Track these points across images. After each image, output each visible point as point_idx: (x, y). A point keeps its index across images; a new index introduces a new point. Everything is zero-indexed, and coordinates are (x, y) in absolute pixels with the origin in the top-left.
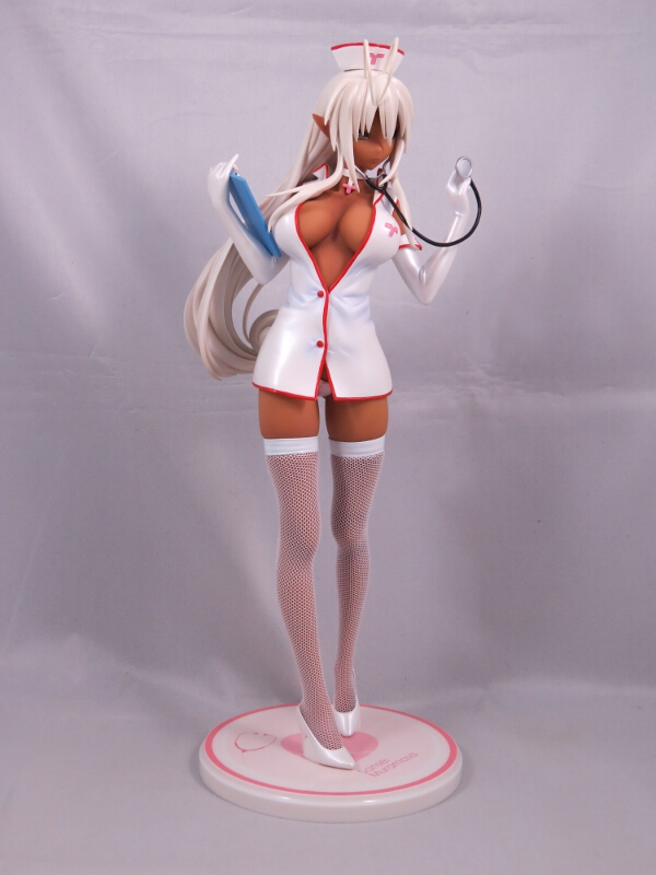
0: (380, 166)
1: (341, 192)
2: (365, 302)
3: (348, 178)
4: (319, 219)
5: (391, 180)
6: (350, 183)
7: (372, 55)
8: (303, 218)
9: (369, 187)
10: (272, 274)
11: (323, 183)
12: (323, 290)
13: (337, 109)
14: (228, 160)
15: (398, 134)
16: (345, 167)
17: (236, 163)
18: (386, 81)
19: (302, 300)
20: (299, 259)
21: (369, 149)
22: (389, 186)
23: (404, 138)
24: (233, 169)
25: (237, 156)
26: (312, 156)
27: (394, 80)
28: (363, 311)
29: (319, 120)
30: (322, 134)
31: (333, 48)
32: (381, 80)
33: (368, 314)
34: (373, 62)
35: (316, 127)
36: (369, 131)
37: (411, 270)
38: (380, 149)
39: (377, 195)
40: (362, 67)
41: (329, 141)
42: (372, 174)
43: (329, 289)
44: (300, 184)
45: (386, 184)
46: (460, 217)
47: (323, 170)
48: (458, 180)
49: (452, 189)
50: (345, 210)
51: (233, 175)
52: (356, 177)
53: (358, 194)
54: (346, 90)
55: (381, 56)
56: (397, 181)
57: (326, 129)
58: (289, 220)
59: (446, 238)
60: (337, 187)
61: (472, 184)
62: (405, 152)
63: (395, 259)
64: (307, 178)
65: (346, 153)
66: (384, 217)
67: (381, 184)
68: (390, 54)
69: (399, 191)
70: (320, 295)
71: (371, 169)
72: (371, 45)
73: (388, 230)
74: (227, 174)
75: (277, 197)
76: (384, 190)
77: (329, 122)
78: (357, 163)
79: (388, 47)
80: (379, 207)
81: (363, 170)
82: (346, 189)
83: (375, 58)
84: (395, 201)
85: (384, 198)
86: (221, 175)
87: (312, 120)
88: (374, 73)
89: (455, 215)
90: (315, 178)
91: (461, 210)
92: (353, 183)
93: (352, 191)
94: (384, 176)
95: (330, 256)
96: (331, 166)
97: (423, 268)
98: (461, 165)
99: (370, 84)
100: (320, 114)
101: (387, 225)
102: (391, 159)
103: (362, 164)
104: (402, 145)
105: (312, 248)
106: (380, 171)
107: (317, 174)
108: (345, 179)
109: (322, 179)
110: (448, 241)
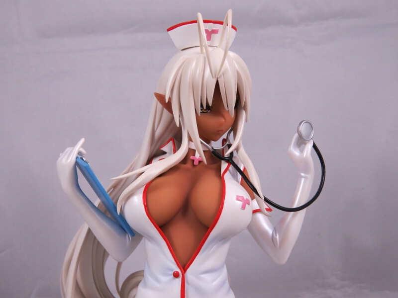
0: (225, 136)
1: (188, 165)
2: (224, 274)
3: (195, 151)
4: (169, 197)
5: (237, 149)
6: (197, 155)
7: (207, 31)
8: (152, 197)
9: (216, 157)
10: (129, 251)
11: (172, 159)
12: (179, 270)
13: (177, 85)
14: (73, 145)
15: (239, 105)
16: (190, 140)
17: (82, 146)
18: (223, 53)
19: (158, 281)
20: (151, 238)
21: (212, 121)
22: (235, 154)
23: (245, 108)
24: (80, 153)
25: (82, 141)
26: (158, 132)
27: (231, 54)
28: (222, 284)
29: (161, 98)
30: (165, 111)
31: (168, 31)
32: (217, 54)
33: (227, 285)
34: (209, 38)
35: (160, 105)
36: (210, 104)
37: (264, 233)
38: (223, 120)
39: (224, 165)
40: (199, 45)
41: (173, 119)
42: (217, 145)
43: (184, 267)
44: (149, 162)
45: (232, 154)
46: (305, 177)
47: (170, 144)
48: (301, 142)
49: (297, 153)
50: (193, 183)
51: (79, 161)
52: (201, 149)
53: (204, 165)
54: (184, 66)
55: (215, 32)
56: (242, 150)
57: (168, 106)
58: (137, 200)
59: (293, 202)
60: (185, 160)
61: (315, 147)
62: (246, 121)
63: (249, 228)
64: (156, 154)
65: (190, 127)
66: (234, 190)
67: (227, 154)
68: (224, 29)
69: (244, 160)
70: (176, 275)
71: (215, 140)
72: (205, 21)
73: (240, 203)
74: (72, 159)
75: (127, 178)
76: (230, 160)
77: (170, 99)
78: (201, 137)
79: (221, 23)
80: (227, 177)
81: (208, 142)
82: (193, 161)
83: (210, 34)
84: (242, 169)
85: (231, 167)
86: (68, 159)
87: (155, 99)
88: (210, 49)
89: (302, 177)
90: (164, 153)
91: (306, 171)
92: (199, 155)
93: (200, 162)
94: (230, 146)
95: (182, 233)
96: (177, 139)
97: (275, 230)
98: (303, 128)
99: (207, 59)
100: (161, 93)
101: (238, 198)
102: (234, 128)
103: (206, 135)
104: (243, 115)
105: (163, 227)
106: (224, 141)
107: (164, 149)
108: (191, 152)
109: (170, 154)
110: (295, 206)
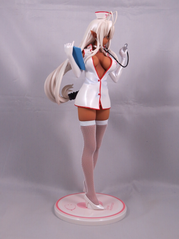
19: (93, 82)
31: (96, 13)
43: (101, 78)
47: (90, 46)
70: (99, 81)
89: (124, 59)
101: (115, 62)
